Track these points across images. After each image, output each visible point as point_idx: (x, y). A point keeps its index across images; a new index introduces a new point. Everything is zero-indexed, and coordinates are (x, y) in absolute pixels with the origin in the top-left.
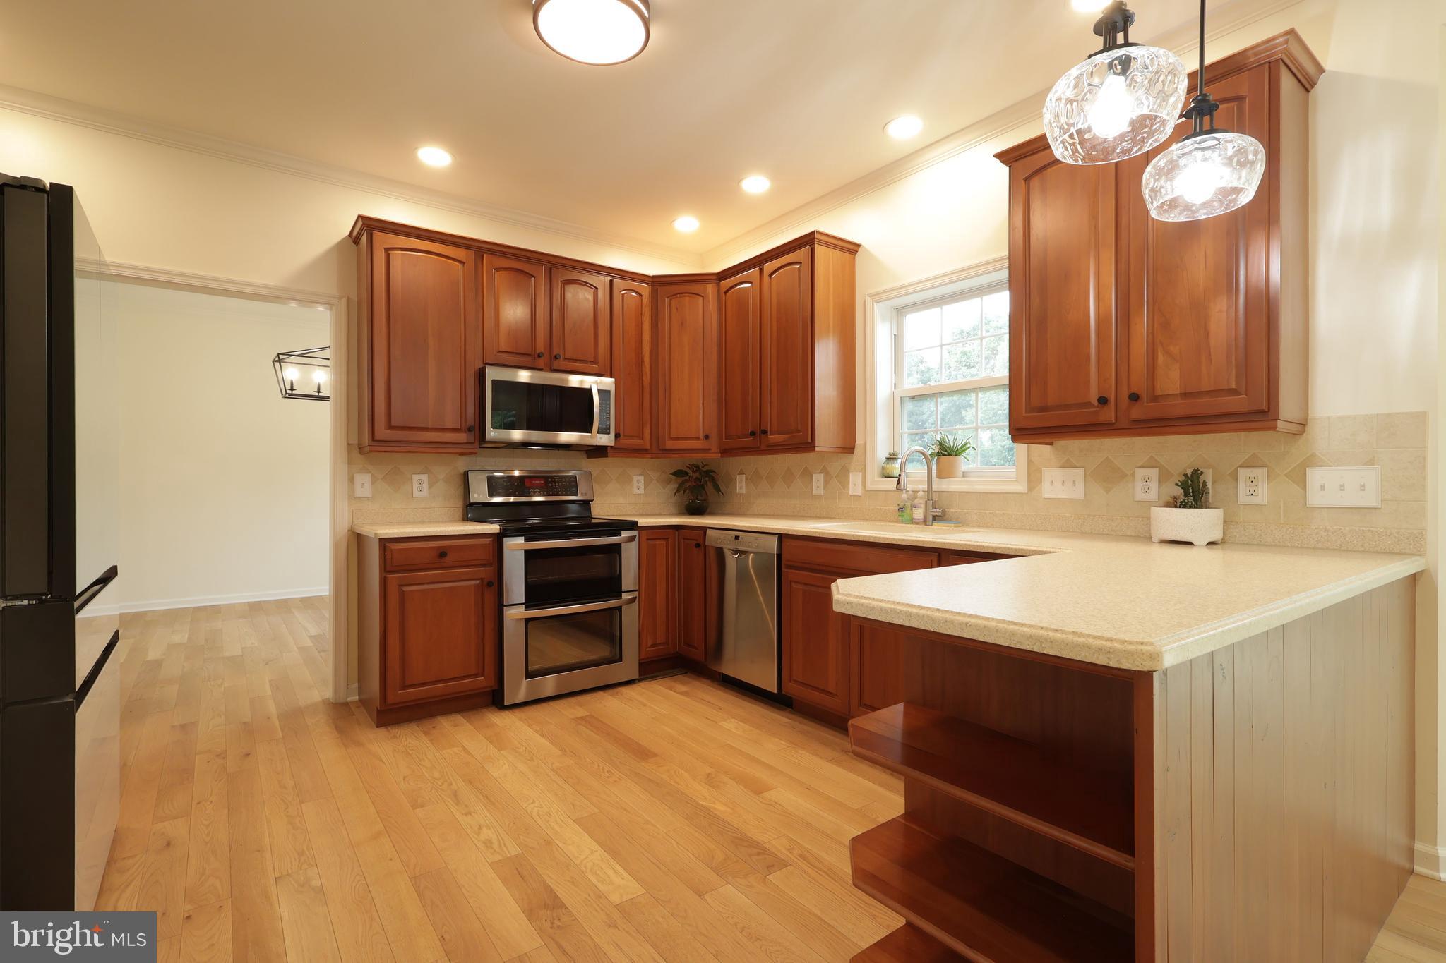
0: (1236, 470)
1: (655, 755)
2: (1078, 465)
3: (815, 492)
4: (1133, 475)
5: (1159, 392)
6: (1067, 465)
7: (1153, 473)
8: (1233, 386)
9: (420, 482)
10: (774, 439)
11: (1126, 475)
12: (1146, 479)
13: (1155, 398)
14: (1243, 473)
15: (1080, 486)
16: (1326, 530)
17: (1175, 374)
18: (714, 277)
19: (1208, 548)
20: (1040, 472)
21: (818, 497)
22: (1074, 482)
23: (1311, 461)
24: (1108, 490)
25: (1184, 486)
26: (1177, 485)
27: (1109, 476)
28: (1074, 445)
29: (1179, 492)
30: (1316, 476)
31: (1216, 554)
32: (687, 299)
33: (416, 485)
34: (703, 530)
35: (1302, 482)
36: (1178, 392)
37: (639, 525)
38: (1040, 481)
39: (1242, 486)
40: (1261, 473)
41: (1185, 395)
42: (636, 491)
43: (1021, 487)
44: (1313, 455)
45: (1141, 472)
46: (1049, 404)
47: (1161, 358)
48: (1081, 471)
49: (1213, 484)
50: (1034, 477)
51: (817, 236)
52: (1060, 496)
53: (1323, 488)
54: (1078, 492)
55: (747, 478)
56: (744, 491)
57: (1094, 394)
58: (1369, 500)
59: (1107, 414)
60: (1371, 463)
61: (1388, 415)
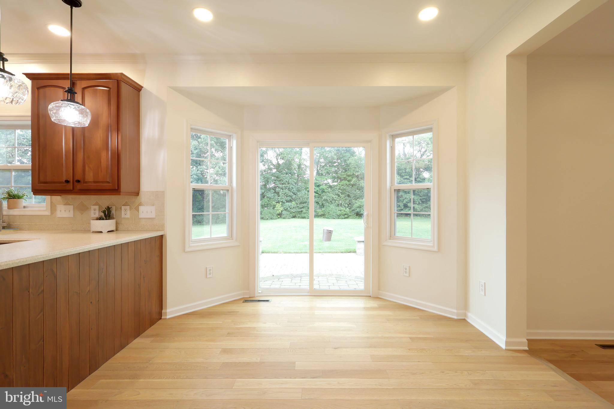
0: (121, 207)
2: (71, 204)
4: (91, 208)
5: (86, 180)
6: (67, 204)
7: (97, 207)
8: (108, 180)
11: (88, 208)
12: (95, 210)
13: (86, 182)
14: (123, 207)
15: (72, 212)
16: (143, 225)
17: (91, 174)
19: (108, 233)
20: (56, 207)
22: (69, 211)
23: (140, 204)
24: (82, 214)
25: (104, 212)
26: (102, 212)
27: (83, 209)
28: (70, 197)
29: (103, 214)
30: (141, 208)
31: (111, 235)
35: (138, 211)
36: (92, 181)
38: (56, 210)
39: (123, 212)
40: (128, 207)
41: (95, 182)
43: (48, 213)
44: (141, 202)
45: (93, 207)
46: (47, 181)
47: (87, 168)
48: (72, 206)
49: (115, 210)
50: (53, 208)
52: (64, 216)
53: (143, 212)
54: (71, 214)
57: (64, 179)
58: (153, 216)
59: (70, 186)
60: (153, 205)
61: (157, 191)
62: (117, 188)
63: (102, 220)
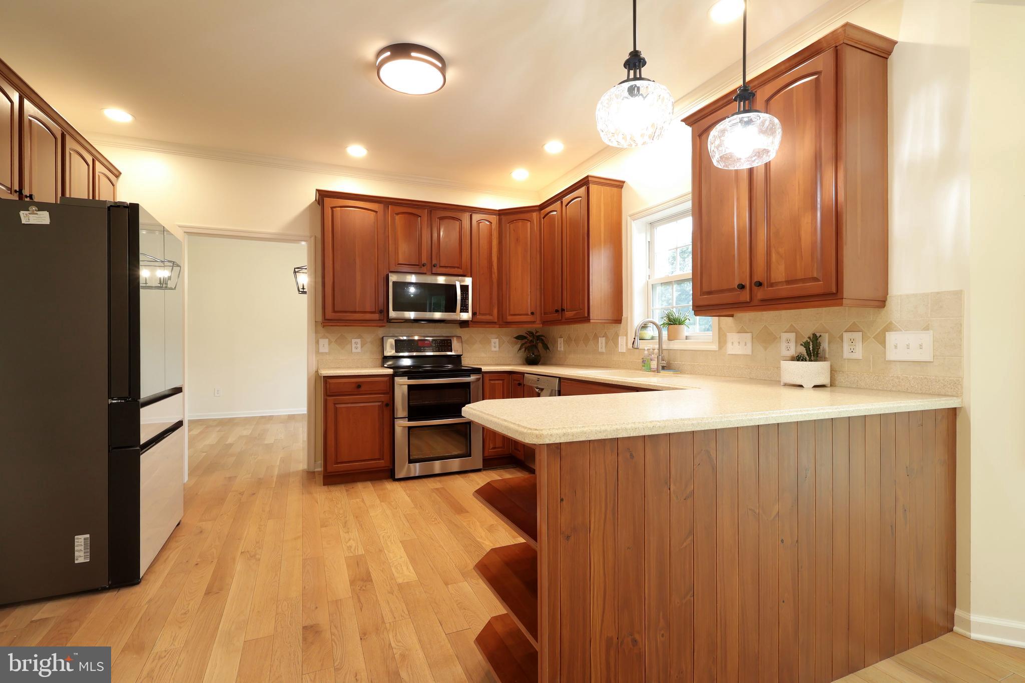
0: (843, 334)
1: (468, 512)
2: (748, 331)
3: (600, 350)
4: (781, 338)
5: (773, 281)
6: (740, 331)
7: (792, 336)
8: (815, 275)
9: (356, 343)
10: (568, 314)
11: (776, 338)
12: (788, 341)
13: (771, 285)
14: (847, 336)
15: (749, 345)
16: (898, 378)
17: (782, 268)
18: (537, 208)
19: (814, 390)
20: (726, 336)
21: (602, 353)
22: (746, 343)
23: (889, 328)
24: (766, 349)
25: (806, 345)
26: (801, 345)
27: (766, 339)
28: (747, 316)
29: (803, 350)
30: (892, 338)
31: (820, 393)
32: (520, 223)
33: (354, 346)
34: (523, 374)
35: (883, 343)
36: (784, 280)
37: (483, 371)
38: (725, 342)
39: (846, 347)
40: (858, 336)
41: (788, 282)
42: (493, 349)
43: (714, 347)
44: (891, 323)
45: (785, 336)
46: (713, 290)
47: (774, 257)
48: (749, 335)
49: (829, 343)
50: (722, 340)
51: (590, 179)
52: (739, 352)
53: (896, 347)
54: (748, 350)
55: (564, 341)
56: (562, 349)
57: (737, 283)
58: (926, 356)
59: (745, 296)
60: (927, 328)
61: (938, 293)
62: (834, 290)
63: (802, 360)
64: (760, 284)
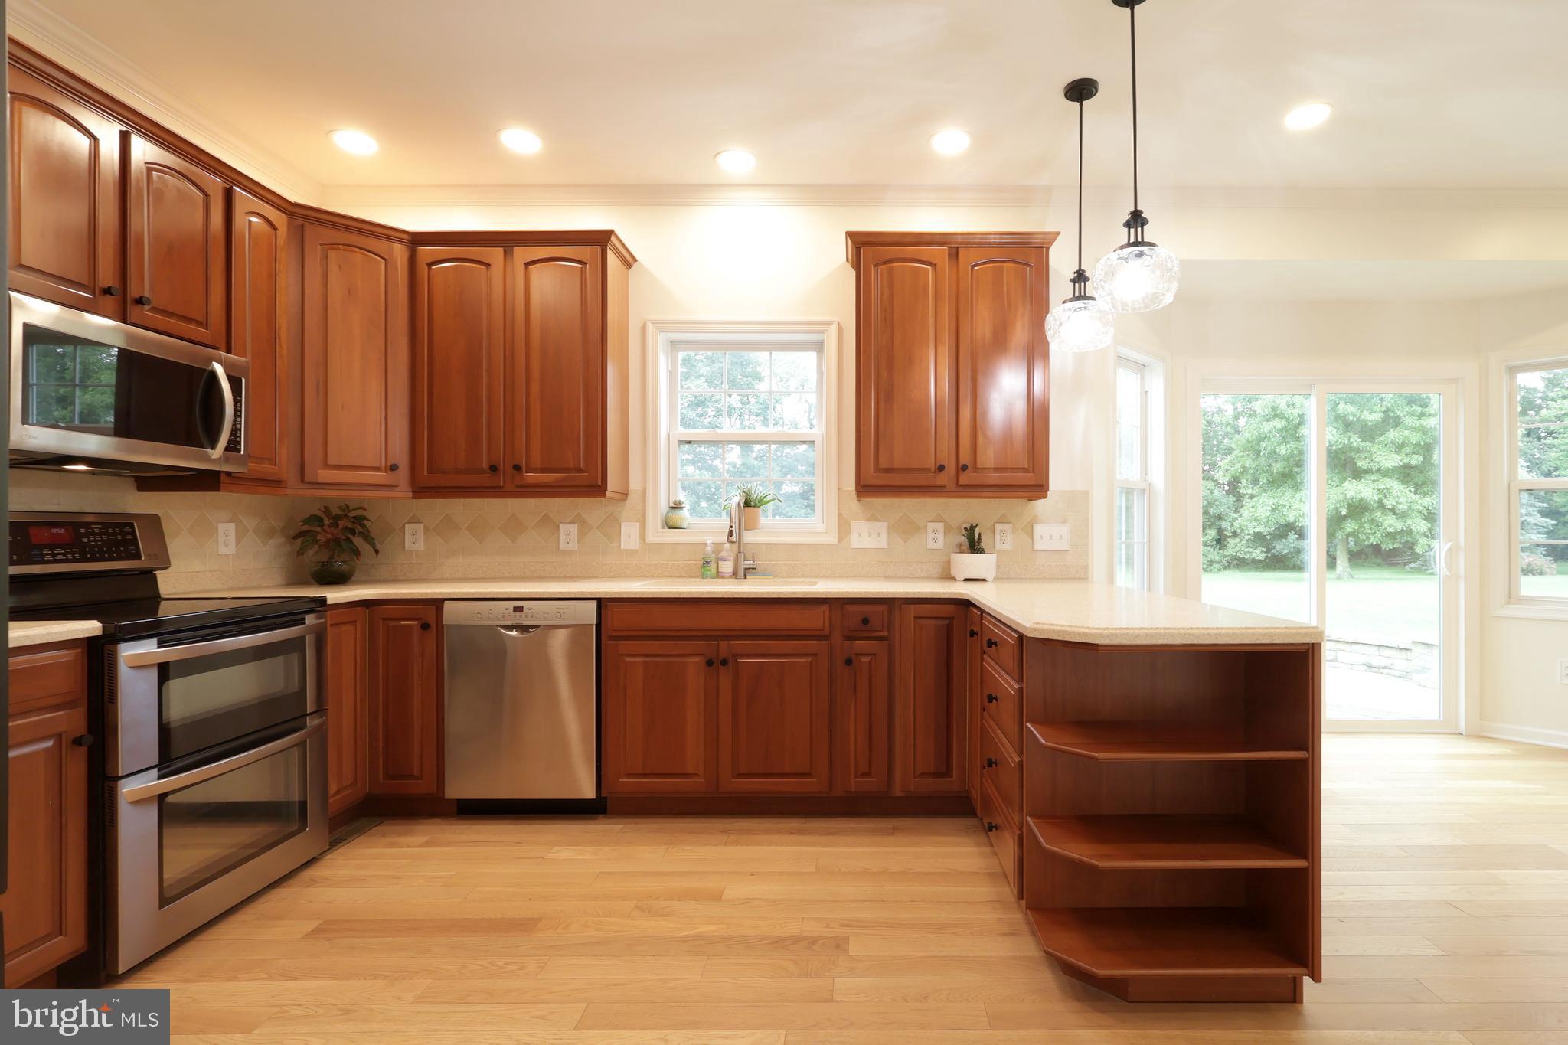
0: (994, 526)
2: (880, 519)
3: (563, 546)
4: (926, 527)
5: (979, 466)
6: (873, 519)
7: (940, 526)
8: (1026, 466)
10: (531, 477)
11: (920, 528)
12: (935, 532)
14: (998, 527)
15: (884, 537)
16: (1043, 566)
17: (991, 453)
18: (405, 236)
20: (850, 526)
21: (570, 552)
22: (879, 535)
23: (1035, 520)
24: (905, 542)
27: (907, 529)
29: (963, 541)
30: (1039, 529)
32: (358, 257)
34: (438, 603)
35: (1031, 535)
36: (992, 466)
37: (329, 602)
38: (849, 532)
39: (997, 537)
40: (1007, 527)
41: (997, 469)
42: (223, 550)
43: (833, 539)
44: (1036, 516)
45: (931, 526)
46: (895, 467)
47: (981, 439)
48: (885, 524)
50: (843, 531)
52: (867, 546)
53: (1042, 537)
54: (883, 542)
55: (426, 530)
56: (420, 545)
58: (1064, 545)
60: (1064, 522)
61: (1073, 491)
64: (964, 468)
